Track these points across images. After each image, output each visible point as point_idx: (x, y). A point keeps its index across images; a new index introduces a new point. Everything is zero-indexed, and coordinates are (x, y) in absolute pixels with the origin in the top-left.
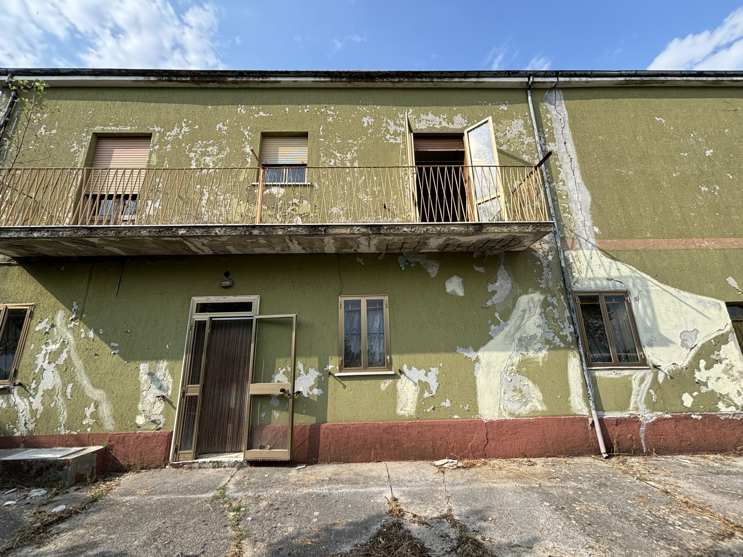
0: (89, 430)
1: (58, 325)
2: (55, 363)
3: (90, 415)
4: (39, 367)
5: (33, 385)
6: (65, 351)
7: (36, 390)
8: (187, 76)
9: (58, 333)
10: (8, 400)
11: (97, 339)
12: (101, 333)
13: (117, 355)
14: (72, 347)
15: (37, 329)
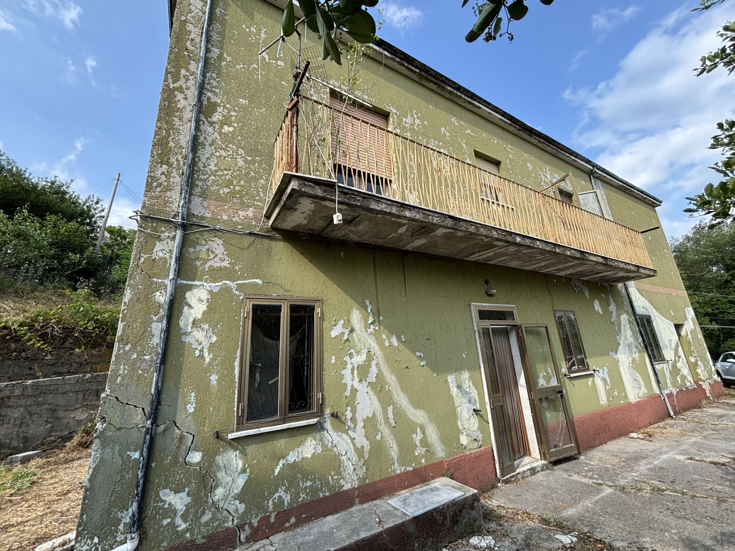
0: (423, 461)
1: (357, 329)
2: (366, 381)
3: (420, 443)
4: (349, 388)
5: (349, 414)
6: (373, 363)
7: (354, 419)
8: (417, 67)
9: (359, 340)
10: (321, 440)
11: (402, 347)
12: (404, 340)
13: (425, 366)
14: (380, 359)
15: (333, 334)
